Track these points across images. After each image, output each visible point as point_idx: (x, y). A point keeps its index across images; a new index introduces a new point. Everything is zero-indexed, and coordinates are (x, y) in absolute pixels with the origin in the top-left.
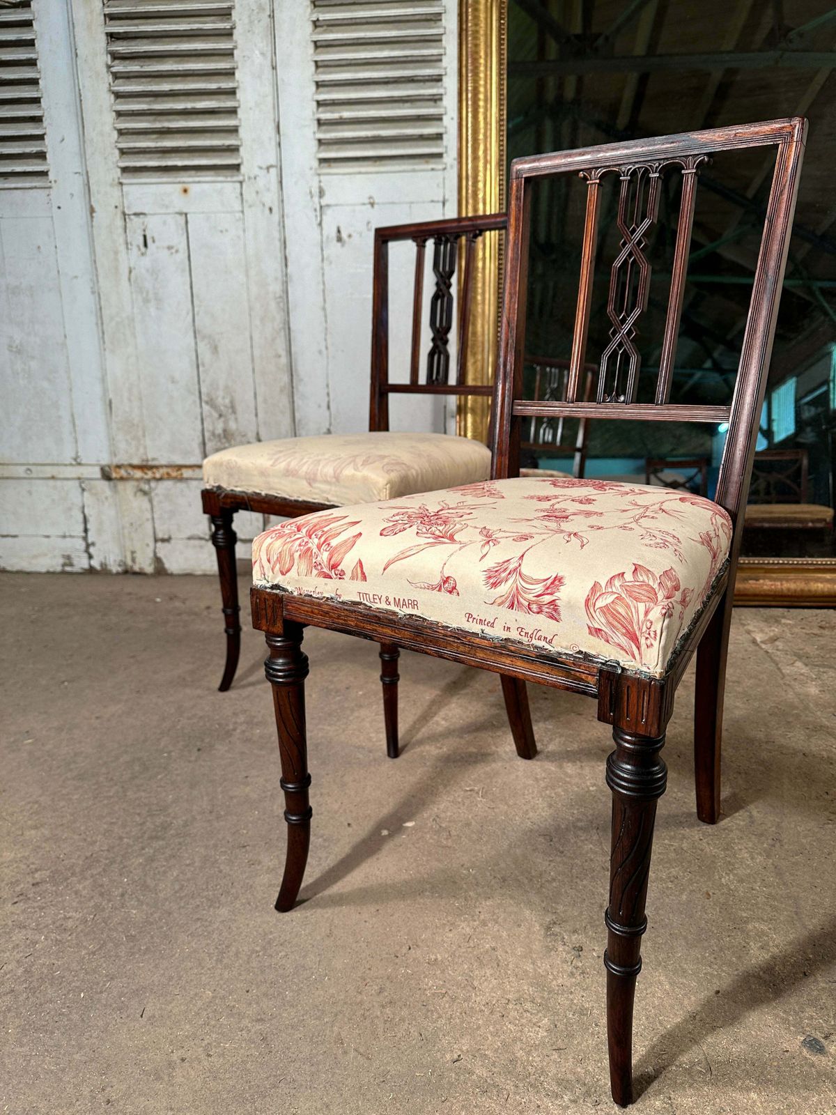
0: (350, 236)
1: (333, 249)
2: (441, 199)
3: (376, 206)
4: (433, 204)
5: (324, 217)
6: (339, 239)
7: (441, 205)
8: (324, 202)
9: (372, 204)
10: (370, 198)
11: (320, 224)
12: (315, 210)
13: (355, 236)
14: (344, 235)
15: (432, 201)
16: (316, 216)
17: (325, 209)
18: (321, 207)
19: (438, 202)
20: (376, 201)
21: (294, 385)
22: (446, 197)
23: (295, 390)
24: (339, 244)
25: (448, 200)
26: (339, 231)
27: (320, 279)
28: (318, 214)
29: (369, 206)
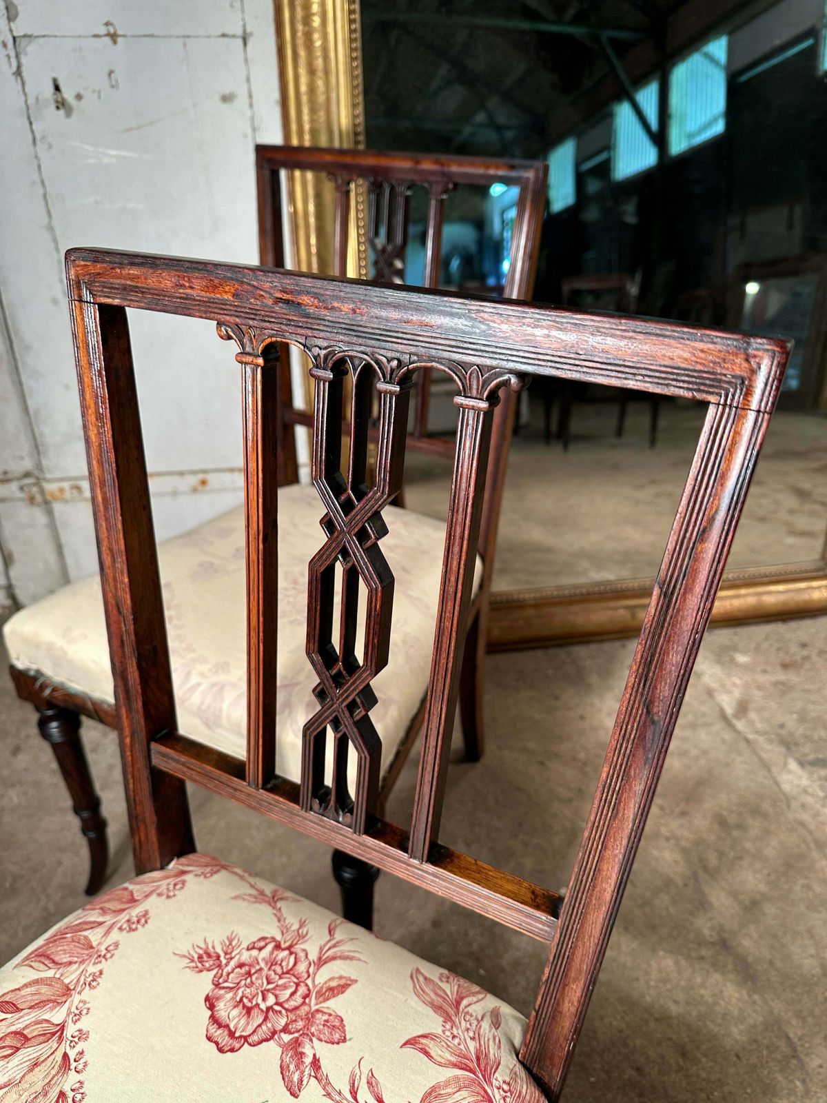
0: (79, 97)
1: (51, 118)
2: (239, 32)
3: (119, 40)
4: (226, 40)
5: (23, 59)
6: (61, 104)
7: (240, 41)
8: (20, 28)
9: (114, 37)
10: (107, 24)
11: (18, 73)
12: (5, 45)
13: (89, 98)
14: (68, 94)
15: (224, 35)
16: (8, 57)
17: (24, 42)
18: (14, 38)
19: (234, 36)
20: (119, 32)
21: (18, 356)
22: (248, 30)
23: (20, 364)
24: (62, 112)
25: (251, 34)
26: (57, 88)
27: (36, 177)
28: (13, 54)
29: (108, 40)
